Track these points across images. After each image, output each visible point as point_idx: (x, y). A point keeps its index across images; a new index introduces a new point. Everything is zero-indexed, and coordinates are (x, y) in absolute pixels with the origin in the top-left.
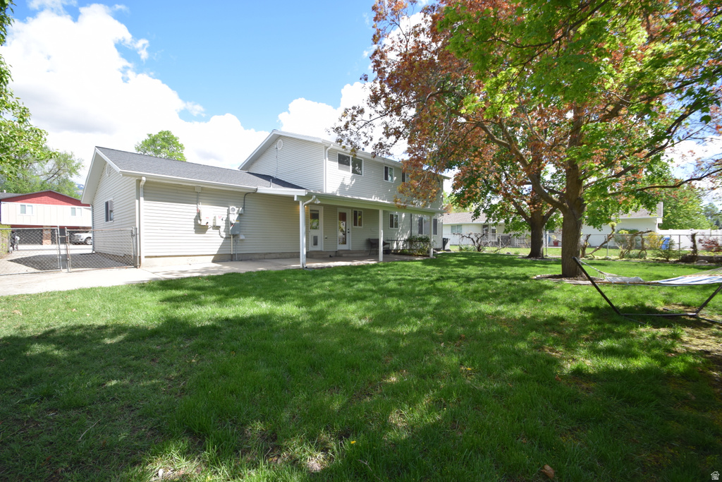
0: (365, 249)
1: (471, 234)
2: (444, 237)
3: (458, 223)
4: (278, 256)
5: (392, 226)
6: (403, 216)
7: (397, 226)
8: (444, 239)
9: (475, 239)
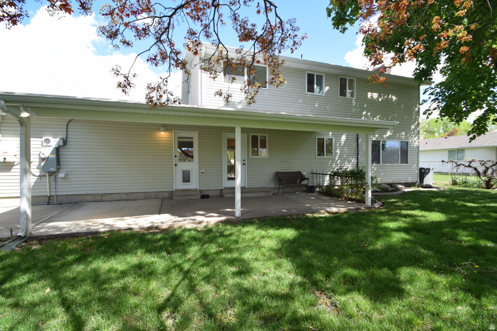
0: (272, 185)
1: (473, 161)
2: (421, 165)
3: (457, 147)
4: (124, 197)
5: (321, 152)
6: (344, 138)
7: (330, 151)
8: (421, 169)
9: (481, 169)
